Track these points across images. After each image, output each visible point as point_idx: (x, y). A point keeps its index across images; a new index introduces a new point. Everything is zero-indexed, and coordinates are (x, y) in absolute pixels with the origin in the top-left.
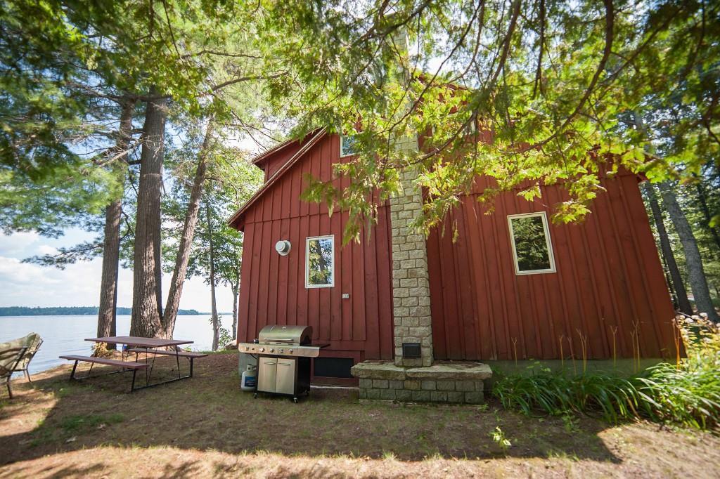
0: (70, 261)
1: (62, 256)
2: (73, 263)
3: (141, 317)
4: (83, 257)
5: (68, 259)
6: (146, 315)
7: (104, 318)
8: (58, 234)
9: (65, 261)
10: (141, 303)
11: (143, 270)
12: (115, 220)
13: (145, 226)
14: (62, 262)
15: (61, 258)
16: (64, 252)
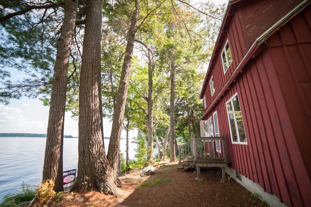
0: (15, 96)
1: (7, 90)
2: (18, 98)
3: (90, 154)
4: (28, 94)
5: (13, 94)
6: (94, 152)
7: (52, 155)
8: (5, 74)
9: (10, 96)
10: (90, 139)
11: (90, 106)
12: (65, 58)
13: (91, 68)
14: (6, 96)
15: (6, 93)
16: (9, 87)
